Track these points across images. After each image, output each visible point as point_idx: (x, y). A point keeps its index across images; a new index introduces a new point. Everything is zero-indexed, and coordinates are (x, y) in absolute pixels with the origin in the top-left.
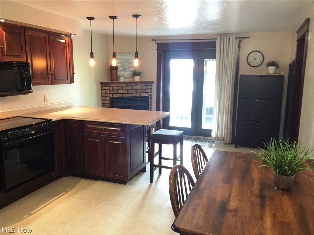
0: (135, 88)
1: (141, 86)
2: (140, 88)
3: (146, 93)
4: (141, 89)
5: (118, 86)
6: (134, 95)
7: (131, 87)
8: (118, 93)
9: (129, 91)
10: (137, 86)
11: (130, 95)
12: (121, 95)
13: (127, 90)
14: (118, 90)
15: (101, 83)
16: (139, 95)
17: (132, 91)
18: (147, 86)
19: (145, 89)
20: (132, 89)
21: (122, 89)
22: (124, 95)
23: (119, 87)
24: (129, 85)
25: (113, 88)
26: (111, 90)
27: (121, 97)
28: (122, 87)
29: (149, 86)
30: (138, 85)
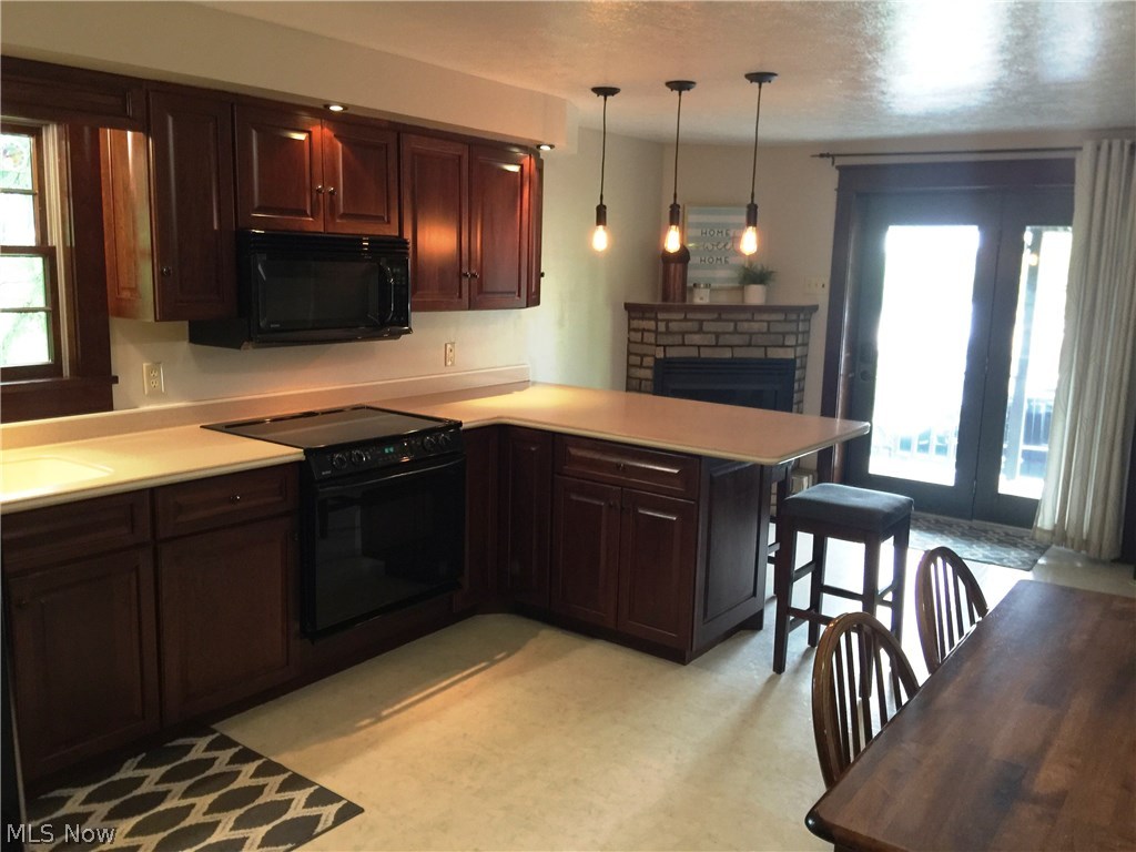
0: (745, 326)
1: (769, 322)
2: (765, 330)
3: (783, 346)
4: (768, 332)
5: (685, 319)
6: (741, 353)
7: (732, 324)
8: (684, 345)
9: (723, 340)
10: (752, 320)
11: (727, 354)
12: (693, 353)
13: (717, 335)
14: (683, 334)
15: (628, 307)
16: (758, 353)
17: (736, 340)
18: (791, 321)
19: (784, 334)
20: (736, 332)
21: (700, 331)
22: (706, 353)
23: (690, 324)
24: (724, 316)
25: (667, 327)
26: (661, 333)
27: (695, 358)
28: (701, 322)
29: (797, 321)
30: (757, 317)
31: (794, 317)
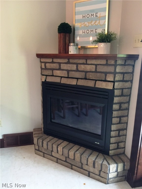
0: (82, 67)
1: (96, 65)
2: (94, 70)
3: (105, 81)
4: (96, 72)
5: (53, 62)
6: (81, 83)
7: (75, 66)
8: (53, 76)
9: (72, 74)
10: (87, 64)
11: (73, 82)
12: (57, 80)
13: (68, 71)
14: (53, 70)
15: (39, 56)
16: (90, 84)
17: (77, 75)
18: (110, 65)
19: (106, 73)
20: (77, 70)
21: (60, 69)
22: (64, 81)
23: (55, 65)
24: (71, 61)
25: (45, 66)
26: (43, 69)
27: (58, 83)
28: (60, 64)
29: (115, 65)
30: (89, 62)
31: (113, 62)
